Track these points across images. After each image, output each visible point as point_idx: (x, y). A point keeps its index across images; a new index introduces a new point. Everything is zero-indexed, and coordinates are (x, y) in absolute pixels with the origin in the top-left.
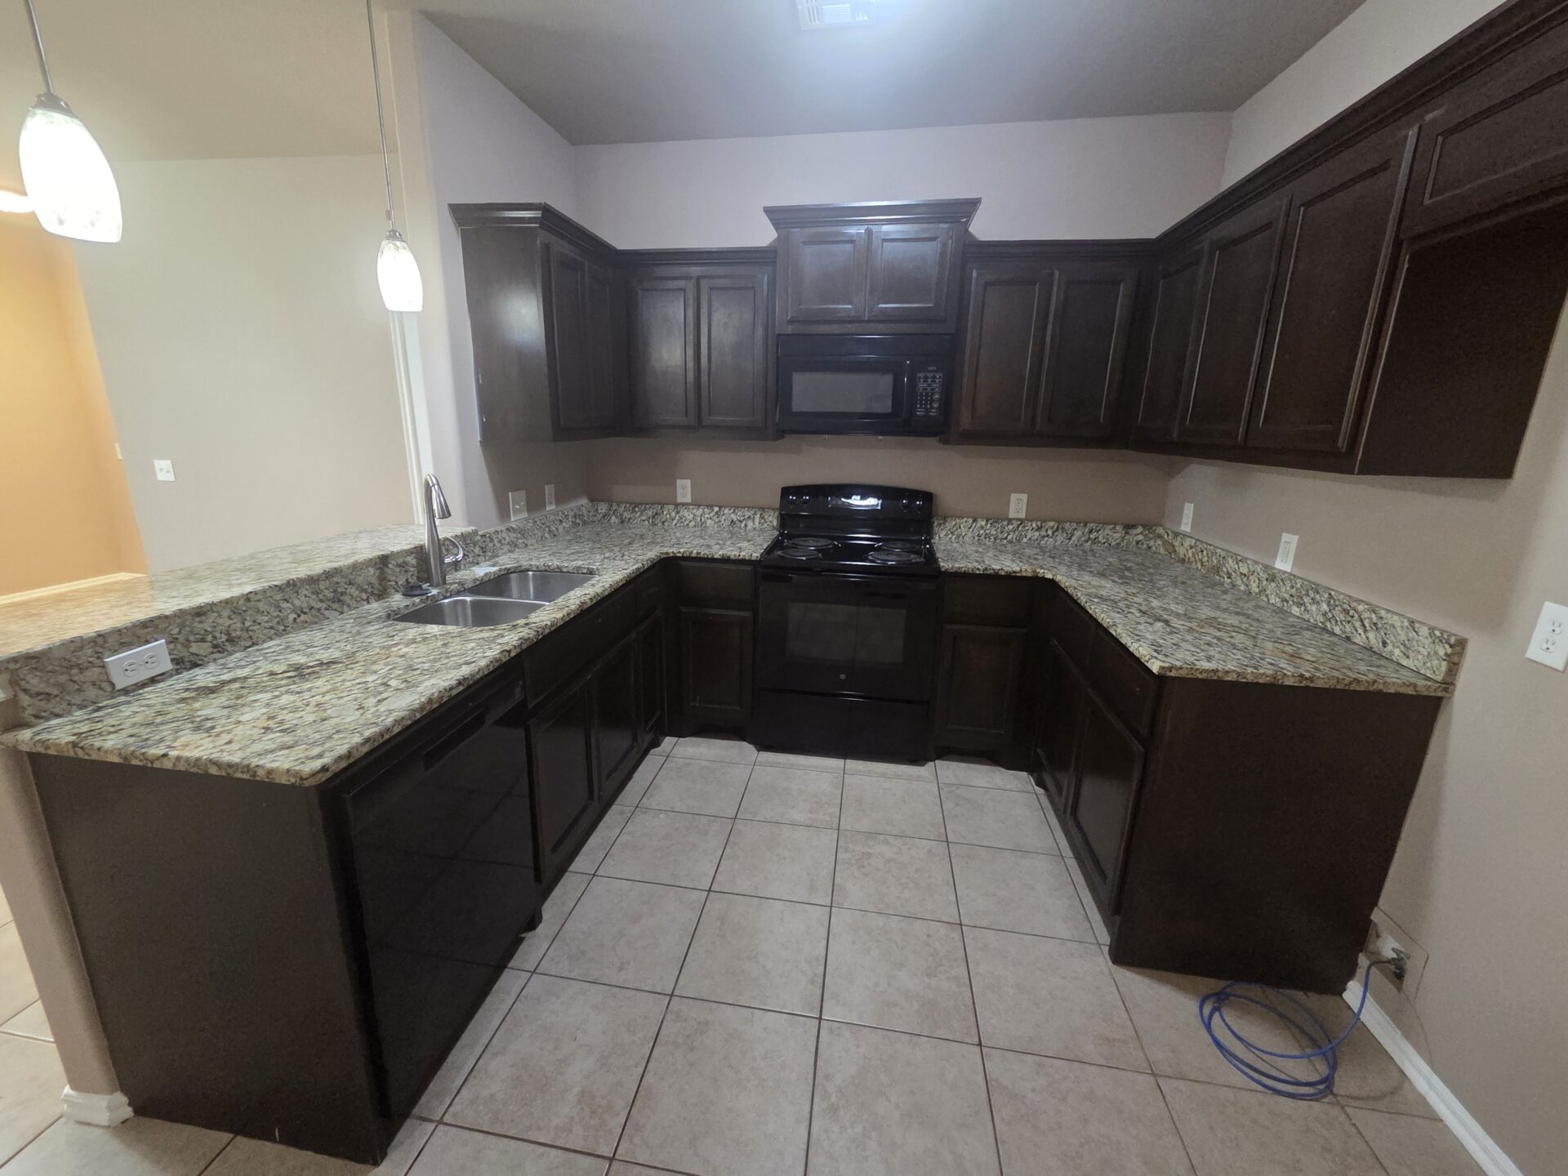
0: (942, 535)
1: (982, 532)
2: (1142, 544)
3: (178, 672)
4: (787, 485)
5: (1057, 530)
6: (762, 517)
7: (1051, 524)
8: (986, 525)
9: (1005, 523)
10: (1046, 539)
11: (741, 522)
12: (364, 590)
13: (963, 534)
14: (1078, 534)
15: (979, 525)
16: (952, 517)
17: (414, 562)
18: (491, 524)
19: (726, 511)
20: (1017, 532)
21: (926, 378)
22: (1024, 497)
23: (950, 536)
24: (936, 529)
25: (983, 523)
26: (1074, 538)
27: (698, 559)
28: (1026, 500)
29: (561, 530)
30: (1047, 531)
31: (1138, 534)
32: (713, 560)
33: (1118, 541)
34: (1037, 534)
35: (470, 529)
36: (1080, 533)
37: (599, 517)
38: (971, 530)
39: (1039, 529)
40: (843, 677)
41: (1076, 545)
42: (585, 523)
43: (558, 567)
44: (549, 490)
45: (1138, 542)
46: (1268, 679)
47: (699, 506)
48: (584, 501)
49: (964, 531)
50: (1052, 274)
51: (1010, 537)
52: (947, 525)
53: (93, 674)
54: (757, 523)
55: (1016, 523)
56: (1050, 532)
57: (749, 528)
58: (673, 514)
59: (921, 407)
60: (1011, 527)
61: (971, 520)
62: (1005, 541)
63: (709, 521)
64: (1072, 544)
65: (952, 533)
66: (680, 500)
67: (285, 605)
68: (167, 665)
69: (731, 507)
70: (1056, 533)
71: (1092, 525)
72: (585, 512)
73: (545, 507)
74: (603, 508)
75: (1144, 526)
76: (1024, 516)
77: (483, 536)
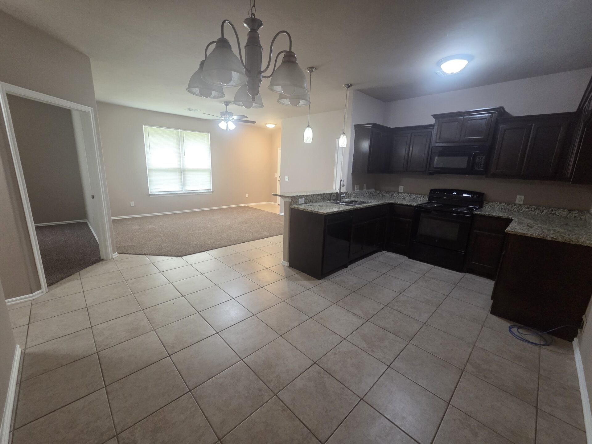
0: (486, 207)
1: (503, 207)
2: (578, 217)
3: (305, 204)
4: (433, 188)
5: (536, 209)
6: (423, 197)
7: (534, 207)
8: (505, 205)
9: (514, 205)
10: (531, 212)
11: (417, 198)
12: (327, 199)
13: (495, 207)
14: (545, 211)
15: (502, 205)
16: (491, 202)
17: (336, 195)
18: (350, 191)
19: (413, 195)
20: (518, 209)
21: (479, 158)
22: (523, 197)
23: (490, 208)
24: (484, 205)
25: (504, 204)
26: (544, 212)
27: (399, 204)
28: (523, 198)
29: (366, 196)
30: (532, 209)
31: (575, 214)
32: (403, 205)
33: (565, 215)
34: (527, 210)
35: (347, 191)
36: (547, 211)
37: (377, 194)
38: (498, 206)
39: (528, 208)
40: (437, 241)
41: (545, 215)
42: (373, 195)
43: (363, 201)
44: (365, 185)
45: (575, 217)
46: (541, 237)
47: (405, 193)
48: (374, 190)
49: (495, 206)
50: (531, 126)
51: (515, 210)
52: (489, 204)
53: (298, 201)
54: (422, 199)
55: (517, 206)
56: (533, 209)
57: (419, 200)
58: (397, 195)
59: (477, 166)
60: (515, 206)
61: (499, 203)
62: (512, 211)
63: (407, 197)
64: (543, 215)
65: (491, 207)
66: (400, 191)
67: (317, 198)
68: (304, 202)
69: (414, 194)
70: (535, 210)
71: (552, 208)
72: (373, 192)
73: (363, 189)
74: (378, 192)
75: (579, 211)
76: (522, 203)
77: (349, 193)
